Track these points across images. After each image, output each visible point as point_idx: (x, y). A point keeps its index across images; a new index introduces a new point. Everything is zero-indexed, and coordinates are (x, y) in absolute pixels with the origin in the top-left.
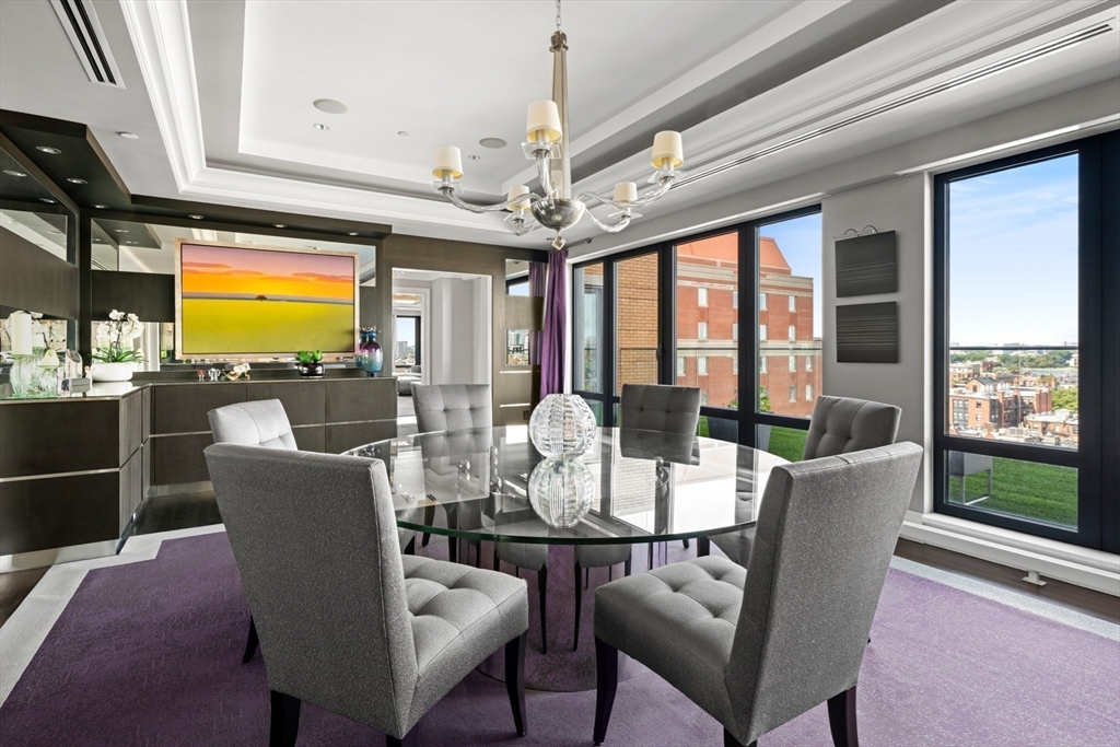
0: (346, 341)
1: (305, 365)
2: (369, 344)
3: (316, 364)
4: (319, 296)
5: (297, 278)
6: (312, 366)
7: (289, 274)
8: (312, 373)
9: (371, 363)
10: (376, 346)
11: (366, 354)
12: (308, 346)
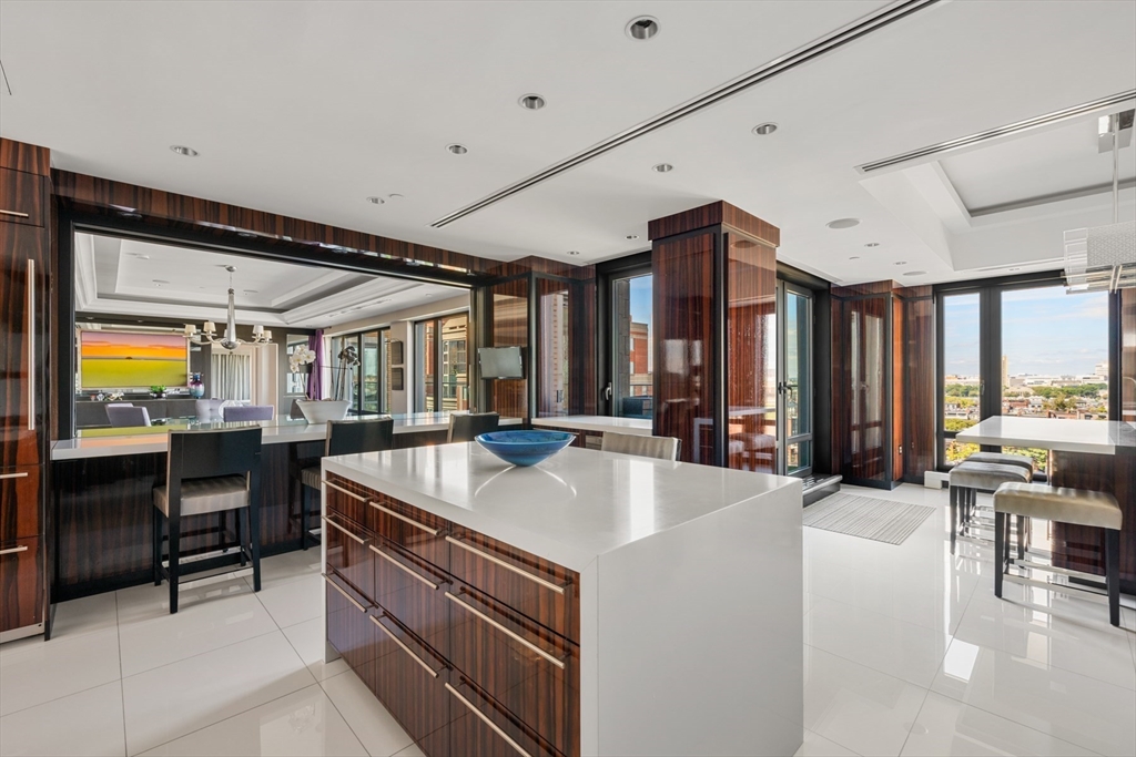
0: (182, 380)
1: (155, 393)
2: (196, 382)
3: (162, 392)
4: (166, 357)
5: (150, 347)
6: (159, 393)
7: (146, 345)
8: (159, 397)
9: (196, 392)
10: (200, 383)
11: (194, 387)
12: (157, 383)
